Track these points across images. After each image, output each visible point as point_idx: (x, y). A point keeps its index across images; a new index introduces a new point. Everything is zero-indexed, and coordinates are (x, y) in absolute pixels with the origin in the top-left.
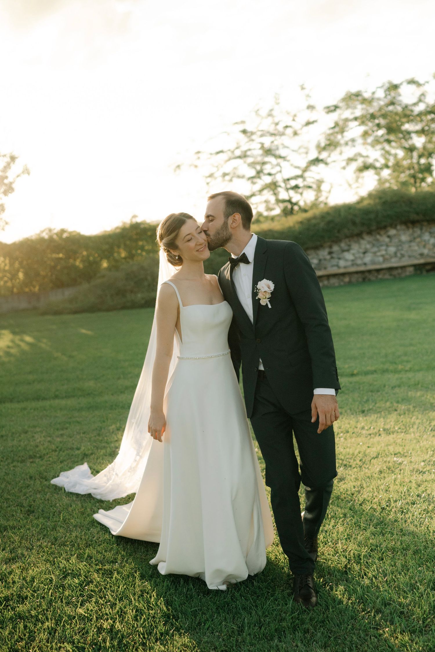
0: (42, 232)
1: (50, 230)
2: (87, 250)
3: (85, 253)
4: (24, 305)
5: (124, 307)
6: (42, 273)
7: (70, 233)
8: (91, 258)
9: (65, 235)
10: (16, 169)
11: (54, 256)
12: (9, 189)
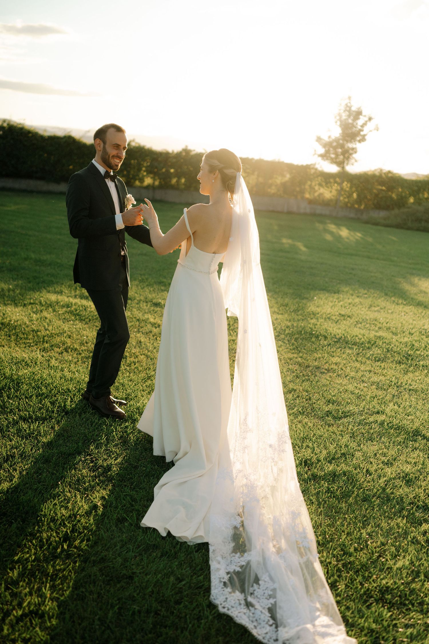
0: (376, 170)
1: (381, 170)
2: (402, 188)
3: (400, 190)
4: (352, 215)
5: (418, 230)
6: (369, 197)
7: (394, 174)
8: (404, 194)
9: (390, 175)
10: (370, 126)
11: (380, 187)
12: (363, 139)
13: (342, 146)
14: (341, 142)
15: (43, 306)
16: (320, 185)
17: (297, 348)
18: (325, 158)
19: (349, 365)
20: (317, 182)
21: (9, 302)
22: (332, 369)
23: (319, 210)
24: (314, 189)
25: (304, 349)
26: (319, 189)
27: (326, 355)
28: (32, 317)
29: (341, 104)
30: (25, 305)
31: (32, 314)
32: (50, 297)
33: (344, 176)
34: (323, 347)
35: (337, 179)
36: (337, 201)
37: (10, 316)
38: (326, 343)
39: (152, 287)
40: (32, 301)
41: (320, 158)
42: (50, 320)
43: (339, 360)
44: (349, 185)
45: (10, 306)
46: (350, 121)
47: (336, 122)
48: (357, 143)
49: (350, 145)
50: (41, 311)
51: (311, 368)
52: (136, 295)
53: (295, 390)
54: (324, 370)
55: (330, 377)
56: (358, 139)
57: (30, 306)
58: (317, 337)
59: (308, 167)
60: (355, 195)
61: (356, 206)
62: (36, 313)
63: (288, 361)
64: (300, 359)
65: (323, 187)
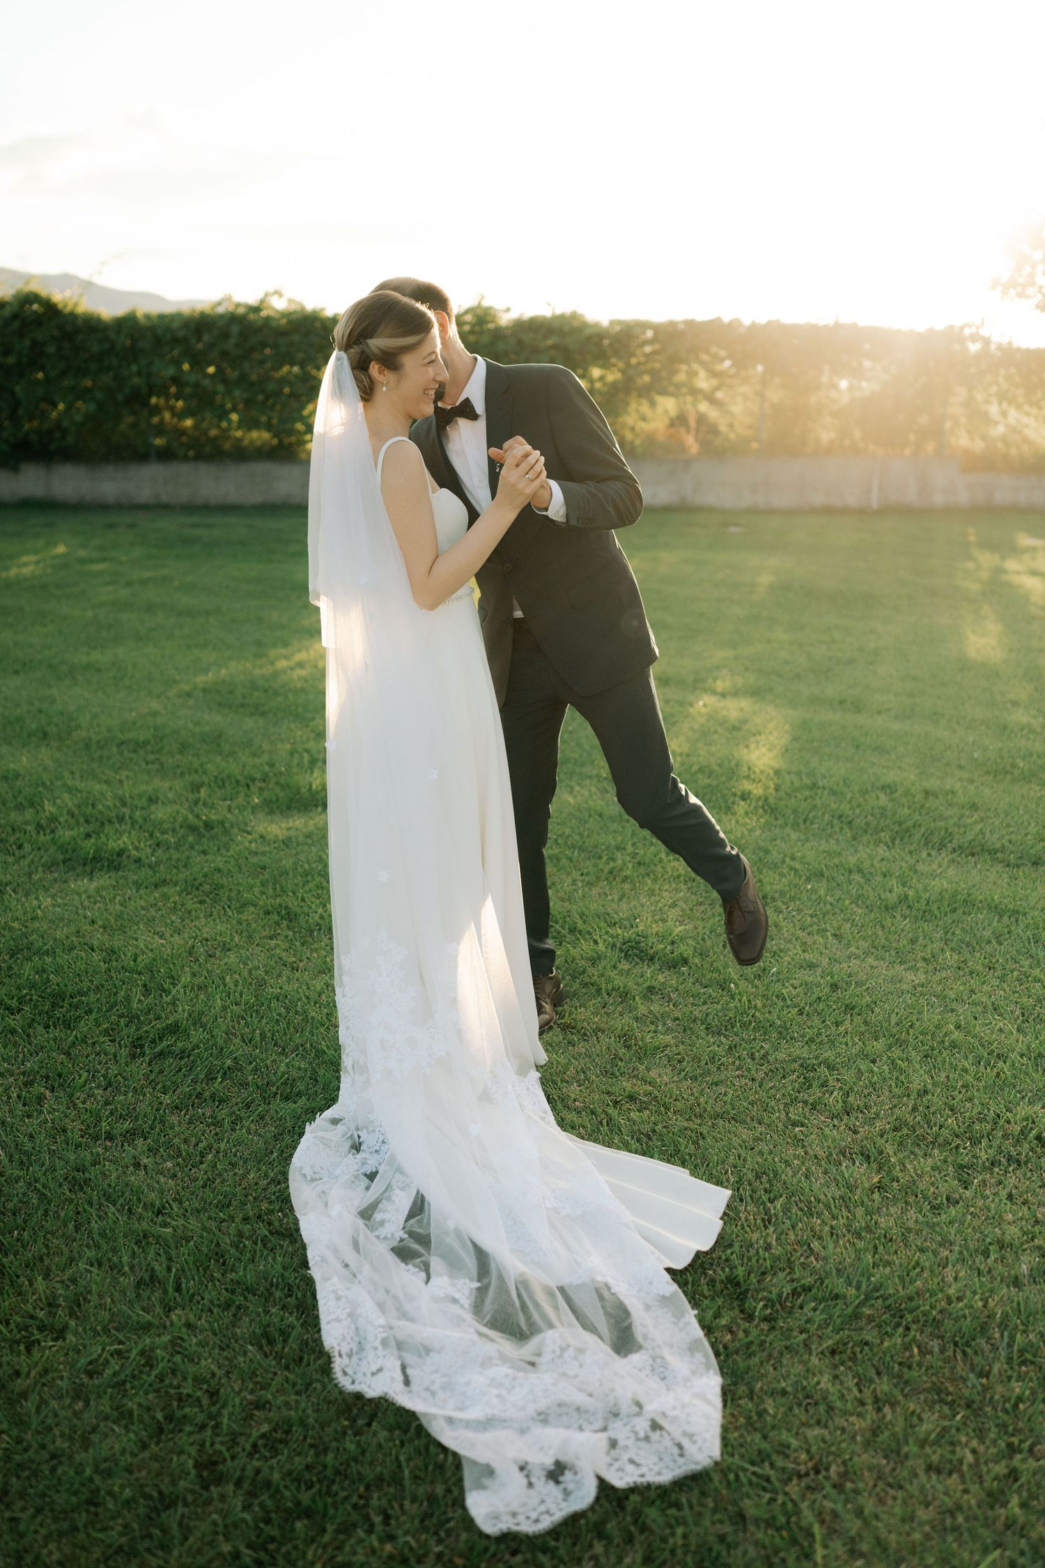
16: (1002, 397)
20: (994, 389)
23: (1006, 490)
24: (985, 416)
26: (1005, 414)
59: (954, 336)
65: (1019, 407)
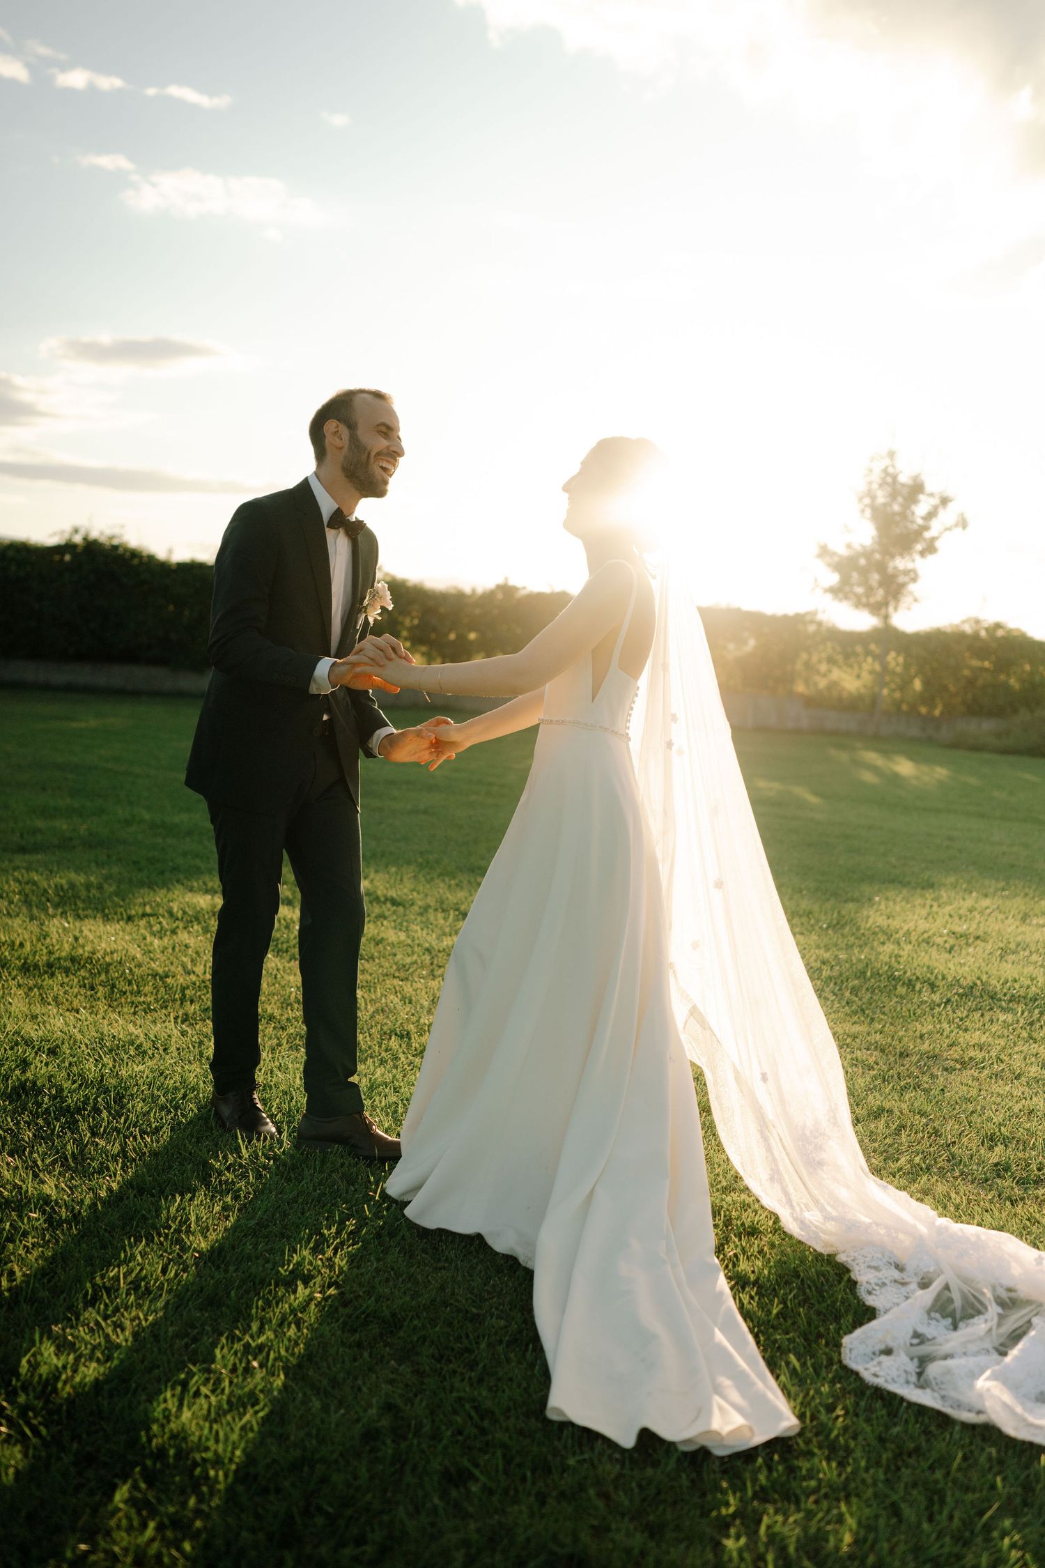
0: (964, 622)
2: (1031, 663)
3: (1027, 667)
4: (914, 731)
6: (952, 688)
7: (1009, 631)
8: (1037, 678)
9: (1000, 633)
10: (946, 517)
11: (978, 663)
12: (930, 549)
13: (881, 568)
14: (877, 556)
15: (177, 919)
16: (831, 661)
17: (863, 1011)
18: (841, 595)
19: (1016, 1049)
20: (824, 655)
21: (90, 912)
22: (971, 1058)
23: (832, 720)
24: (817, 670)
25: (884, 1013)
26: (830, 671)
27: (945, 1025)
28: (151, 944)
29: (871, 471)
30: (130, 919)
31: (149, 939)
32: (195, 900)
33: (888, 637)
34: (932, 1009)
35: (873, 647)
36: (875, 699)
37: (92, 942)
38: (936, 998)
39: (454, 878)
40: (148, 909)
41: (829, 596)
42: (197, 953)
43: (984, 1039)
44: (901, 660)
45: (92, 921)
46: (896, 508)
47: (863, 511)
48: (917, 557)
49: (901, 563)
50: (174, 932)
51: (915, 1058)
52: (415, 894)
53: (890, 1112)
54: (952, 1064)
55: (975, 1079)
56: (919, 547)
57: (143, 923)
58: (910, 984)
59: (799, 619)
60: (918, 685)
61: (923, 710)
62: (161, 934)
63: (849, 1040)
64: (878, 1037)
65: (840, 667)
